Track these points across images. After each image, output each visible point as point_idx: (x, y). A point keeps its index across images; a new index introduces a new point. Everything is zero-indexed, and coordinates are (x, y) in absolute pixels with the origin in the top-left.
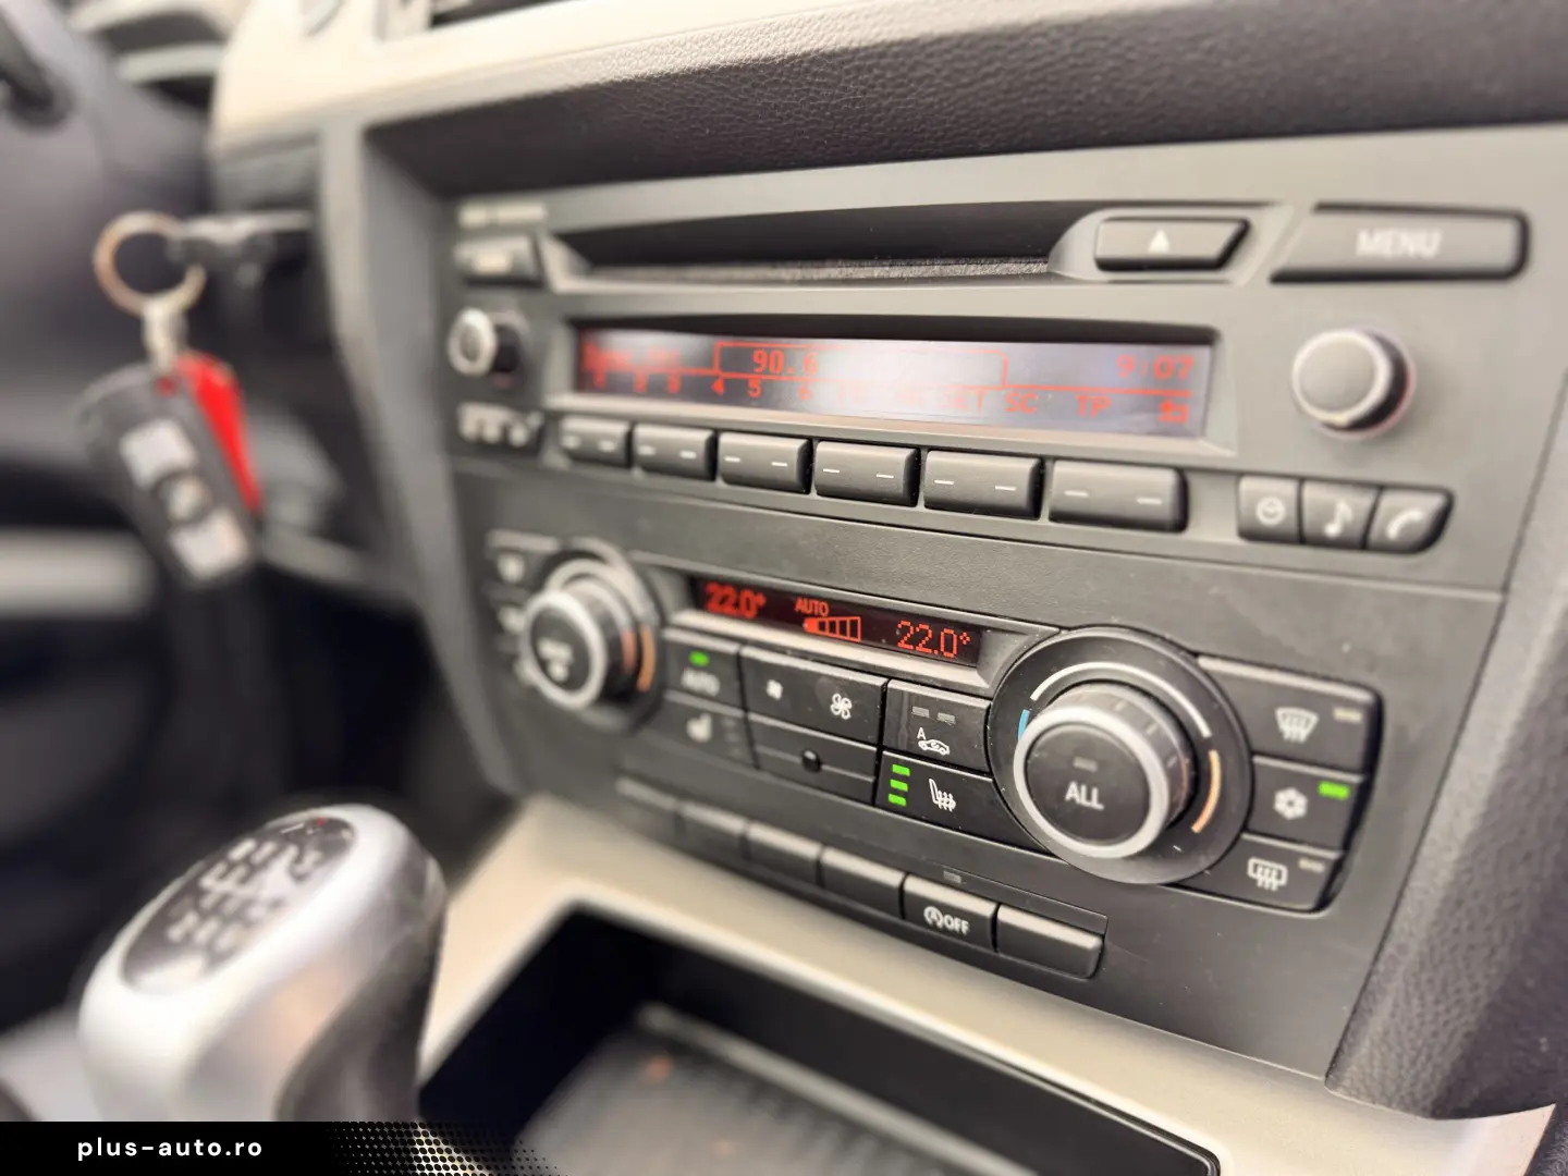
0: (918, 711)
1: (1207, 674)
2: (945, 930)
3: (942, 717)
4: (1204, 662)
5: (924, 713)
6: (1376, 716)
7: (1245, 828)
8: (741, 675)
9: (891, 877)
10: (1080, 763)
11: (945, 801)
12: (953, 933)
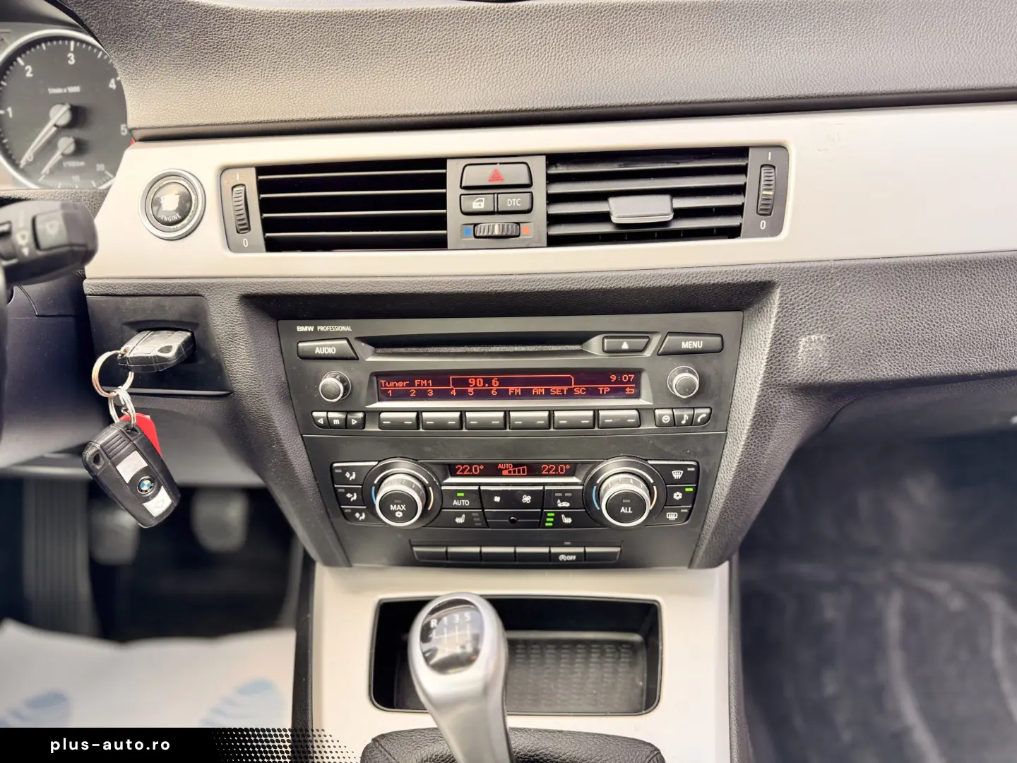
0: (557, 495)
1: (651, 465)
2: (567, 561)
3: (566, 494)
4: (650, 462)
5: (560, 495)
6: (698, 468)
7: (665, 505)
8: (481, 497)
9: (545, 550)
10: (624, 501)
11: (567, 520)
12: (570, 561)
